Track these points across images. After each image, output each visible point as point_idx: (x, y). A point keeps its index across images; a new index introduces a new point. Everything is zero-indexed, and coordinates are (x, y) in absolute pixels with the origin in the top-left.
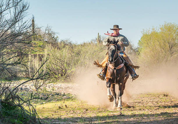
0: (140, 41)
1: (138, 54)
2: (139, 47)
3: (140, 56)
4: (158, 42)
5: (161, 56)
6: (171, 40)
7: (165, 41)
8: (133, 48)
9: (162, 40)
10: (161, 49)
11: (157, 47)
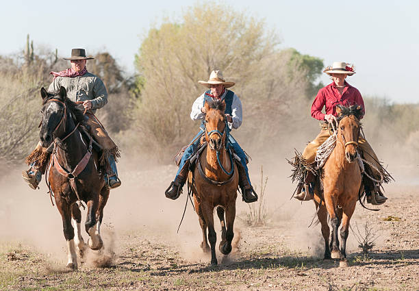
0: (136, 56)
1: (137, 96)
2: (138, 72)
3: (141, 100)
4: (177, 59)
5: (183, 100)
6: (213, 52)
7: (196, 55)
8: (124, 75)
9: (189, 52)
10: (184, 79)
11: (176, 72)
